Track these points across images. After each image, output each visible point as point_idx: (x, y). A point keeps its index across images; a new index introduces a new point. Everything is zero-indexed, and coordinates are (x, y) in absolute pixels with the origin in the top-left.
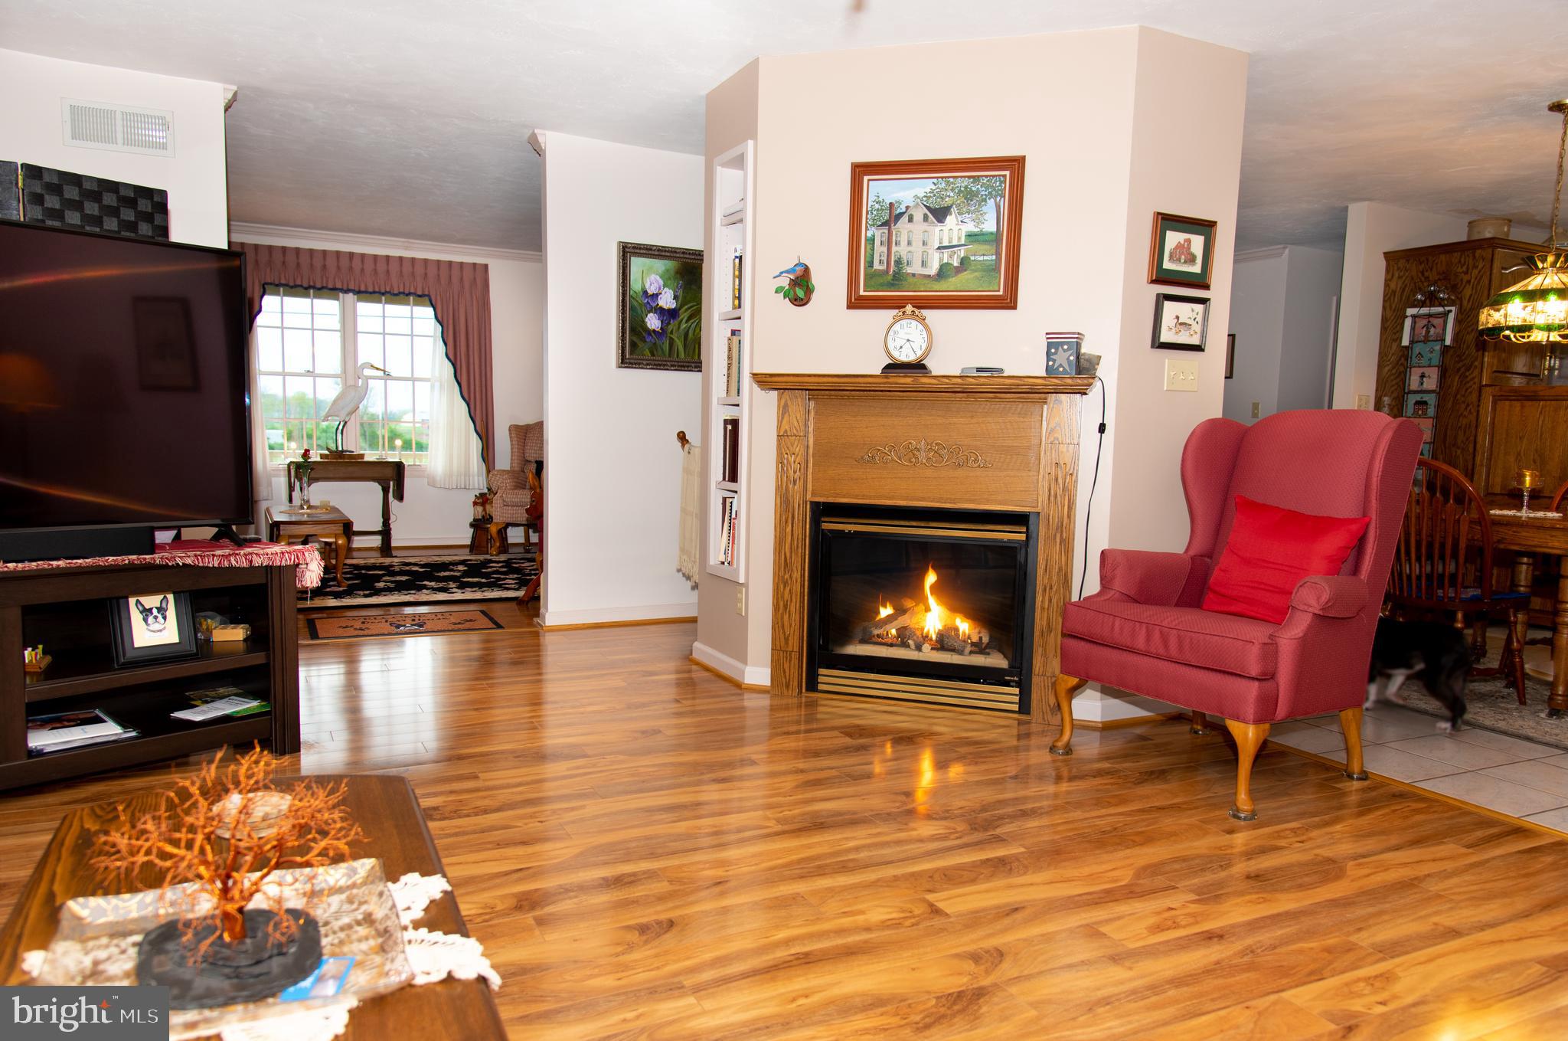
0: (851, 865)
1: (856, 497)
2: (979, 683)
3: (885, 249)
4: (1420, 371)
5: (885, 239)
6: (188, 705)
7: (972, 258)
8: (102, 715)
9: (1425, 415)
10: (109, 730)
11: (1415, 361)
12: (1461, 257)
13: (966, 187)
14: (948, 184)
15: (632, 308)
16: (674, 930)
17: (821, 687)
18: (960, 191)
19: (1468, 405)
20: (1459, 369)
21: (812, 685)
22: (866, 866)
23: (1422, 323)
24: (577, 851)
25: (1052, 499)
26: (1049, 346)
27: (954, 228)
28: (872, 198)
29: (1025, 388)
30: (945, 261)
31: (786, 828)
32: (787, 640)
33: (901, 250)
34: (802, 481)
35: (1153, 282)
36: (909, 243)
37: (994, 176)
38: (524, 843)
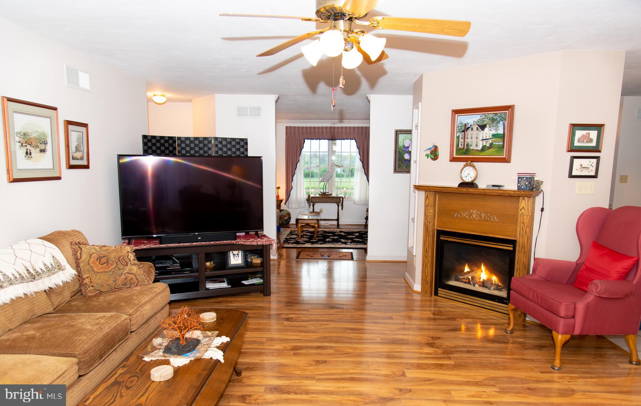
0: (391, 356)
1: (451, 229)
2: (495, 302)
3: (463, 140)
5: (463, 137)
6: (247, 279)
7: (494, 143)
8: (225, 281)
10: (224, 285)
13: (492, 117)
14: (486, 116)
15: (399, 152)
16: (326, 363)
17: (439, 295)
18: (490, 119)
21: (436, 294)
22: (395, 358)
24: (318, 337)
25: (521, 236)
26: (519, 178)
27: (488, 132)
28: (459, 122)
29: (507, 194)
30: (484, 144)
31: (382, 341)
32: (426, 277)
33: (468, 141)
34: (432, 223)
35: (569, 151)
36: (471, 138)
37: (502, 113)
38: (306, 332)
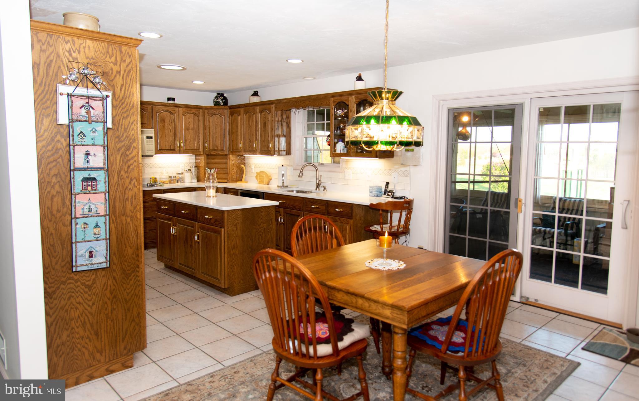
4: (84, 149)
9: (95, 189)
11: (77, 139)
12: (108, 48)
19: (132, 180)
20: (119, 150)
23: (78, 103)
